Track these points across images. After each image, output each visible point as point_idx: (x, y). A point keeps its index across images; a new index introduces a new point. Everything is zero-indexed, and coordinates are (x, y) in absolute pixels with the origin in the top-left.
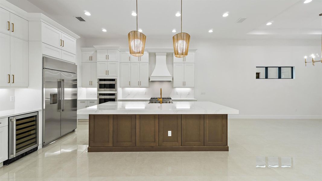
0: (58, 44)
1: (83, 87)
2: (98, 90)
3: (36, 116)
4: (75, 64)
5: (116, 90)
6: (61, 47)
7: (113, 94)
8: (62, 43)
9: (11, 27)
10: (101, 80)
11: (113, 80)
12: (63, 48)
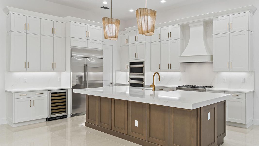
0: (84, 36)
1: (121, 71)
2: (130, 75)
3: (65, 92)
4: (102, 50)
5: (144, 75)
6: (87, 38)
7: (141, 79)
8: (88, 34)
9: (54, 31)
10: (131, 63)
11: (141, 63)
12: (89, 38)
